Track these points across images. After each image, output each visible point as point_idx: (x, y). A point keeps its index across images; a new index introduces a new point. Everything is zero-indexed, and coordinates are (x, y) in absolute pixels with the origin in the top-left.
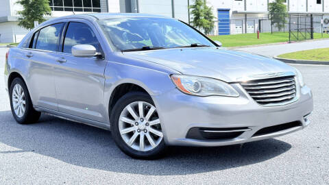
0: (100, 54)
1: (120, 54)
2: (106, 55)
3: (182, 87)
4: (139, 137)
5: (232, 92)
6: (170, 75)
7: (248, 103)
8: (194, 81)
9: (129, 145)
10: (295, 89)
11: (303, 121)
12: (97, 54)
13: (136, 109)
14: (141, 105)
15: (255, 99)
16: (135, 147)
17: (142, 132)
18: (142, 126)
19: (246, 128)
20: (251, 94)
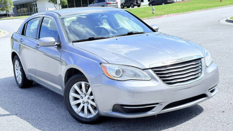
0: (58, 44)
1: (71, 44)
2: (62, 45)
3: (107, 73)
4: (84, 107)
5: (145, 76)
6: (100, 64)
7: (157, 84)
8: (117, 69)
9: (77, 113)
10: (201, 69)
11: (208, 93)
12: (56, 43)
13: (80, 87)
14: (83, 84)
15: (164, 81)
16: (81, 114)
17: (85, 104)
18: (85, 99)
19: (157, 104)
20: (160, 77)
